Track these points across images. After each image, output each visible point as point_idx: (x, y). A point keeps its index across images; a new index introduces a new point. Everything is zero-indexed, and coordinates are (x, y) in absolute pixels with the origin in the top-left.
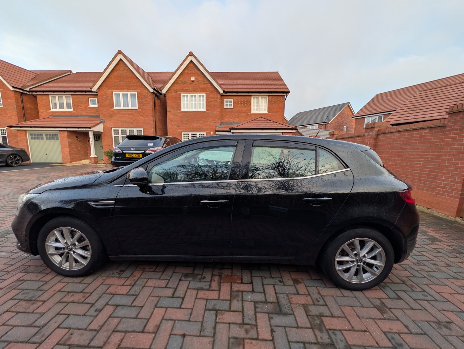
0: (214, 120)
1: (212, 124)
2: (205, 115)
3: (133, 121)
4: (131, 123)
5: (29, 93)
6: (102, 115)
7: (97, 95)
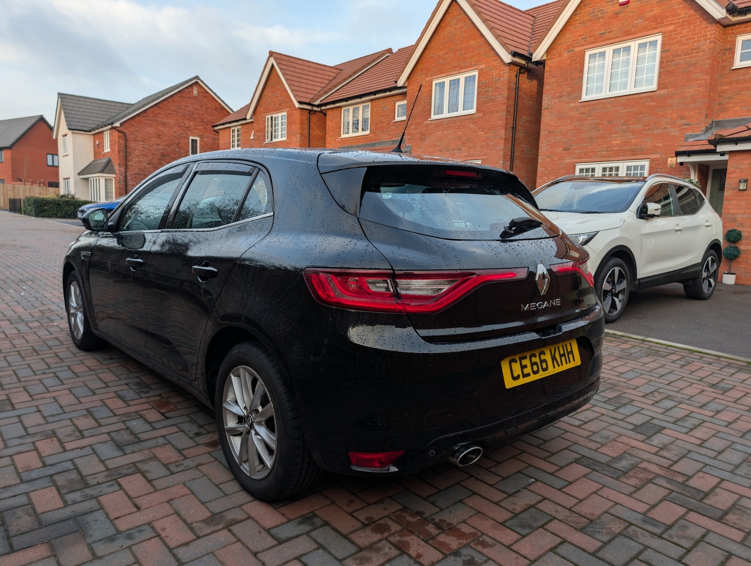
0: (682, 118)
1: (674, 132)
2: (654, 103)
3: (463, 144)
4: (459, 149)
5: (318, 109)
6: (409, 137)
7: (405, 94)
